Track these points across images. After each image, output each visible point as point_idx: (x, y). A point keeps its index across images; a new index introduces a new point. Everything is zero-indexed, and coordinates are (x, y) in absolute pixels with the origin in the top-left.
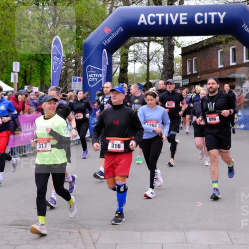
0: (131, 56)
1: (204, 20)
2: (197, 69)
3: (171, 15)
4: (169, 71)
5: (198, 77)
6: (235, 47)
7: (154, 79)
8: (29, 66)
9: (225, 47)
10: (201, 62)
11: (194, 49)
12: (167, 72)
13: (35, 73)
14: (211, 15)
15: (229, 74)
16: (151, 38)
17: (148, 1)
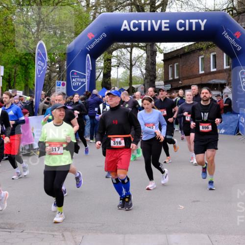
0: (114, 61)
1: (185, 27)
2: (178, 74)
3: (153, 22)
4: (151, 76)
5: (180, 82)
6: (215, 53)
7: (136, 84)
8: (14, 70)
9: (206, 53)
10: (182, 68)
11: (175, 55)
12: (149, 77)
13: (19, 77)
14: (192, 22)
15: (210, 80)
16: (134, 44)
17: (131, 8)
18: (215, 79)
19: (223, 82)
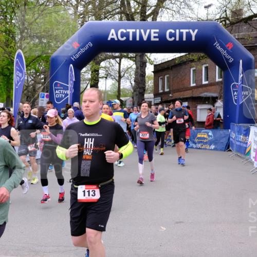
0: (102, 73)
1: (175, 37)
2: (169, 87)
3: (142, 31)
4: (140, 88)
5: (170, 95)
6: (207, 65)
7: (125, 96)
9: (197, 65)
10: (173, 80)
11: (166, 67)
12: (138, 89)
14: (182, 33)
15: (201, 93)
16: (123, 54)
17: (121, 16)
18: (207, 92)
19: (215, 95)
